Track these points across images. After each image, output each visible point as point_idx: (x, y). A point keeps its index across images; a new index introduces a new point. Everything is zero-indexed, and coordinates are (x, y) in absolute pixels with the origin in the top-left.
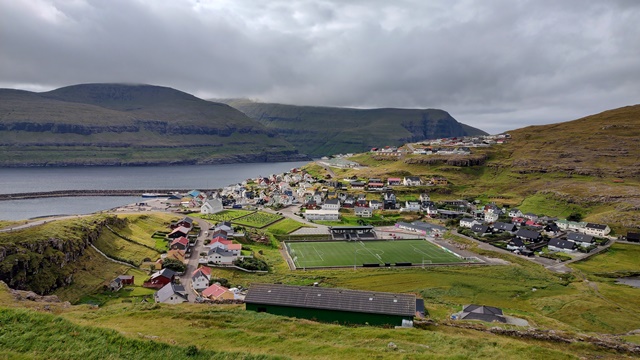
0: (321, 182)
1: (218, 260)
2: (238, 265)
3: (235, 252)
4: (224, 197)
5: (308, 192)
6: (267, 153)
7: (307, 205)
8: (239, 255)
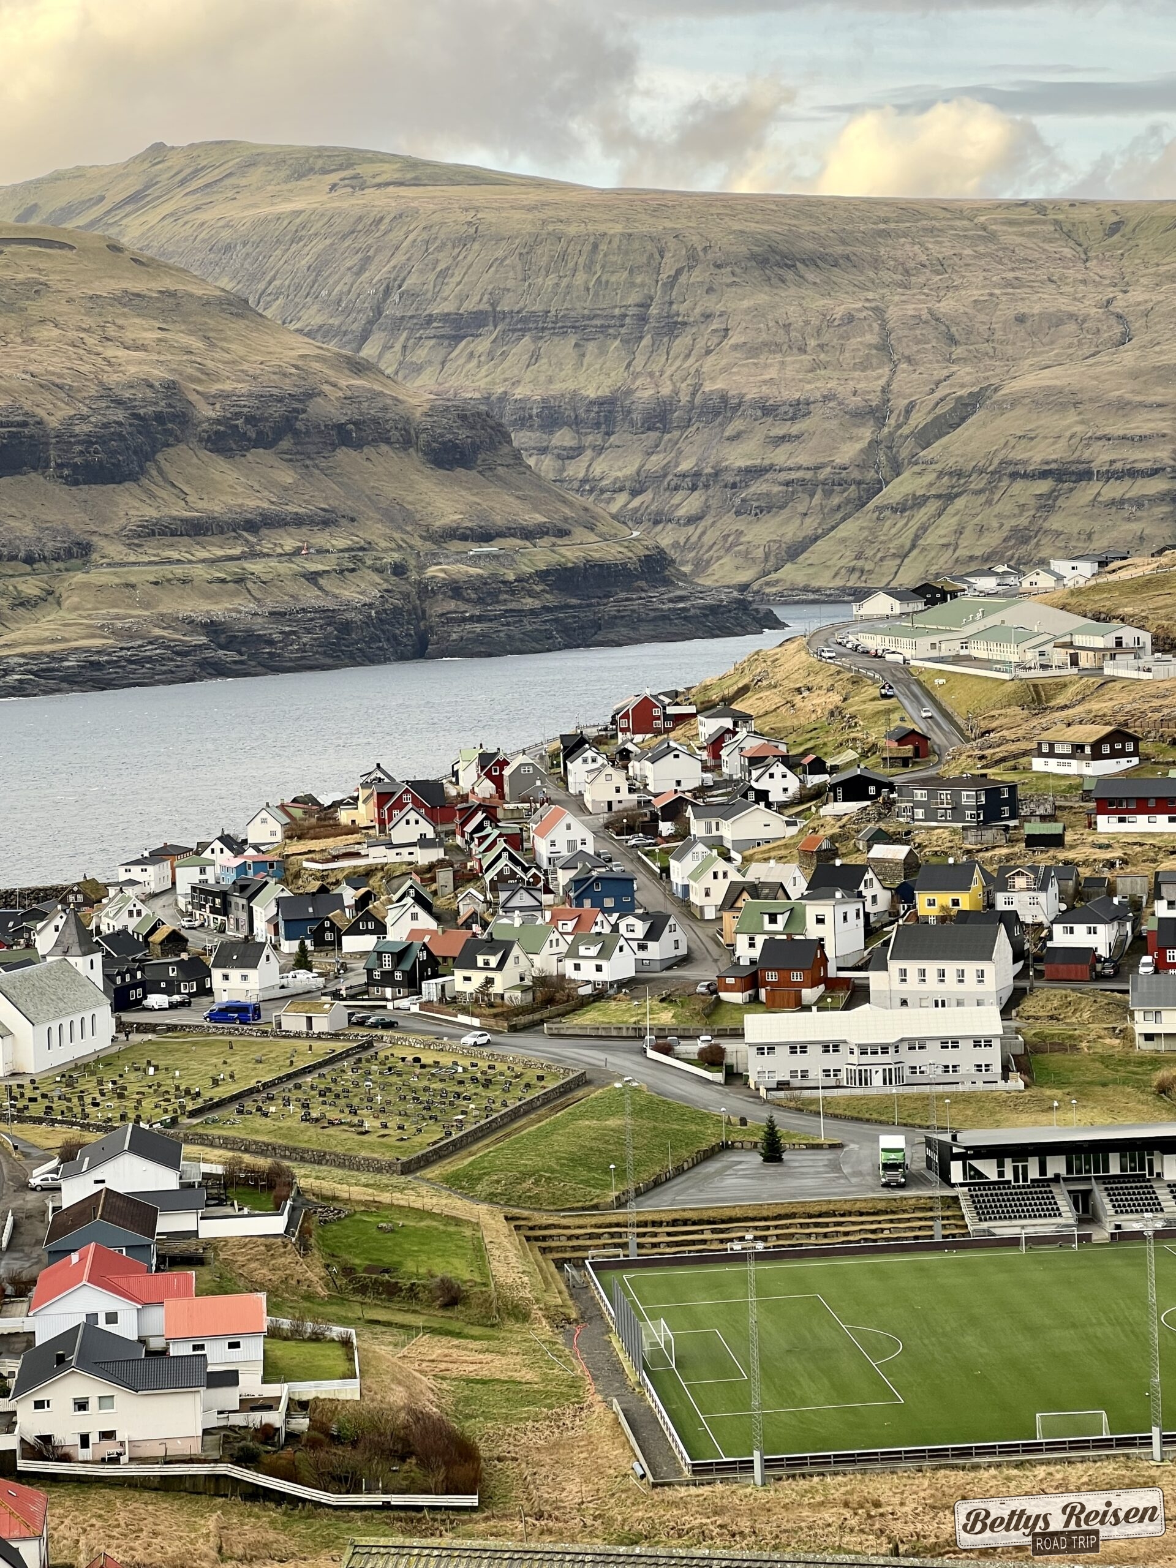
0: (854, 789)
1: (93, 1422)
2: (246, 1459)
3: (218, 1357)
4: (120, 938)
5: (758, 872)
6: (425, 590)
7: (752, 980)
8: (252, 1384)
